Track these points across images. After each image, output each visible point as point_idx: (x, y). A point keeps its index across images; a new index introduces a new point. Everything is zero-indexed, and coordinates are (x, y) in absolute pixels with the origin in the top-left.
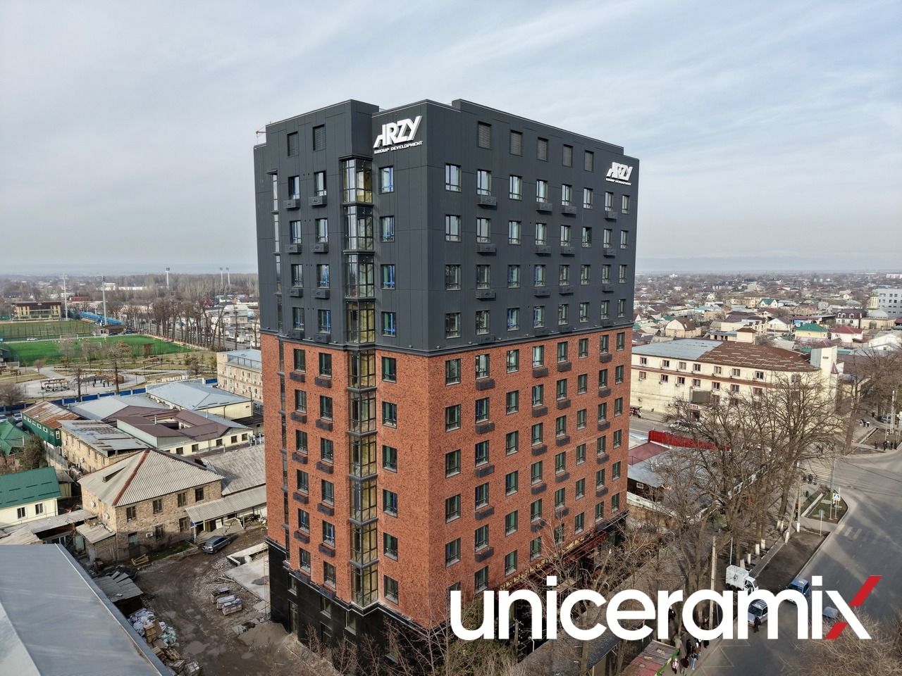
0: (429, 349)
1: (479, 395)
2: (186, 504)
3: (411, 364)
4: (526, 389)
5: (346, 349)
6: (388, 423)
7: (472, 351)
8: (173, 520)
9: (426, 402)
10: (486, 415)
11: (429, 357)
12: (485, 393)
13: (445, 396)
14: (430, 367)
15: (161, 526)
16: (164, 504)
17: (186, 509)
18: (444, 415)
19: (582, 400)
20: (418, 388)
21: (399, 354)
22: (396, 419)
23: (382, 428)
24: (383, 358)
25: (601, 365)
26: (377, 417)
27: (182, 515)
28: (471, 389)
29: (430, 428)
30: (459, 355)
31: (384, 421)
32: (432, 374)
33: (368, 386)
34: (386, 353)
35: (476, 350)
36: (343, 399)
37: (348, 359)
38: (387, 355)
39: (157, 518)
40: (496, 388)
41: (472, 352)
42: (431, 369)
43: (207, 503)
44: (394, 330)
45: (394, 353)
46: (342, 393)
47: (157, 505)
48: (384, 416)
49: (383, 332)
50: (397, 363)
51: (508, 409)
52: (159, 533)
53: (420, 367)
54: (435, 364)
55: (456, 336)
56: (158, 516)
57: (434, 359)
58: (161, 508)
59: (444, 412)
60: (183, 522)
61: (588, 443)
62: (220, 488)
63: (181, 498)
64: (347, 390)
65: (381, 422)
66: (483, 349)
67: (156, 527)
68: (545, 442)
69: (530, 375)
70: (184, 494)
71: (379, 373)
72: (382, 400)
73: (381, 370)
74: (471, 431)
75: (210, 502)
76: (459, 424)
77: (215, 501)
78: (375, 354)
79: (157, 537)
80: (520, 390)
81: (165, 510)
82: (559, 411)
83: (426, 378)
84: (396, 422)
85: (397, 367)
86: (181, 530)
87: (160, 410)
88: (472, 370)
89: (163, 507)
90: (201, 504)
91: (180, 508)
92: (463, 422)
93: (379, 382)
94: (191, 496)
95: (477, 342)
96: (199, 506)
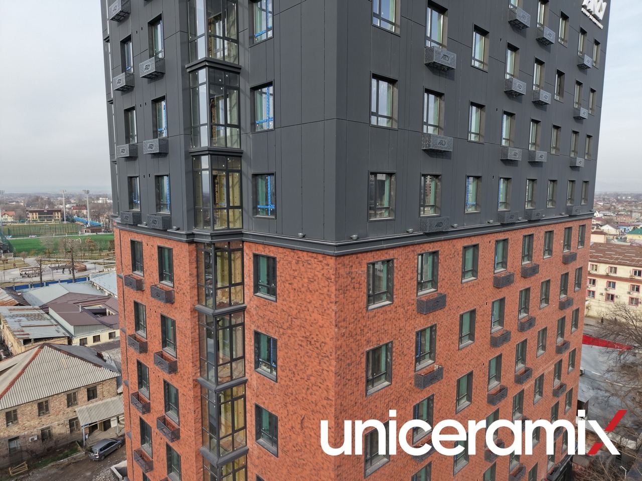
0: (337, 240)
1: (421, 322)
2: (77, 404)
3: (303, 269)
4: (485, 306)
5: (191, 240)
6: (264, 368)
7: (413, 245)
8: (62, 422)
9: (330, 344)
10: (430, 353)
11: (337, 256)
12: (431, 318)
13: (366, 330)
14: (338, 275)
15: (49, 428)
16: (51, 405)
17: (76, 410)
18: (364, 365)
19: (543, 316)
20: (315, 315)
21: (281, 250)
22: (276, 363)
23: (255, 376)
24: (256, 257)
25: (563, 266)
26: (247, 356)
27: (72, 416)
28: (410, 312)
29: (337, 394)
30: (391, 252)
31: (257, 364)
32: (343, 290)
33: (230, 305)
34: (261, 247)
35: (419, 244)
36: (189, 326)
37: (197, 257)
38: (261, 250)
39: (43, 420)
40: (447, 308)
41: (411, 248)
42: (341, 280)
43: (100, 402)
44: (273, 207)
45: (272, 248)
46: (188, 315)
47: (43, 407)
48: (258, 354)
49: (255, 210)
50: (278, 266)
51: (461, 339)
52: (45, 435)
53: (320, 276)
54: (348, 270)
55: (385, 216)
56: (44, 418)
57: (346, 260)
58: (47, 409)
59: (364, 360)
60: (73, 423)
61: (546, 372)
62: (115, 386)
63: (71, 399)
64: (194, 310)
65: (253, 366)
66: (430, 242)
67: (42, 430)
68: (504, 382)
69: (490, 284)
70: (75, 393)
71: (249, 281)
72: (253, 328)
73: (252, 276)
74: (408, 384)
75: (104, 401)
76: (389, 376)
77: (109, 400)
78: (242, 250)
79: (43, 440)
80: (477, 307)
81: (51, 411)
82: (520, 334)
83: (330, 296)
84: (276, 369)
85: (278, 273)
86: (71, 431)
87: (96, 296)
88: (412, 279)
89: (50, 409)
90: (94, 403)
91: (70, 408)
92: (395, 372)
93: (248, 297)
94: (83, 395)
95: (421, 230)
96: (91, 405)
